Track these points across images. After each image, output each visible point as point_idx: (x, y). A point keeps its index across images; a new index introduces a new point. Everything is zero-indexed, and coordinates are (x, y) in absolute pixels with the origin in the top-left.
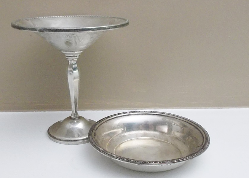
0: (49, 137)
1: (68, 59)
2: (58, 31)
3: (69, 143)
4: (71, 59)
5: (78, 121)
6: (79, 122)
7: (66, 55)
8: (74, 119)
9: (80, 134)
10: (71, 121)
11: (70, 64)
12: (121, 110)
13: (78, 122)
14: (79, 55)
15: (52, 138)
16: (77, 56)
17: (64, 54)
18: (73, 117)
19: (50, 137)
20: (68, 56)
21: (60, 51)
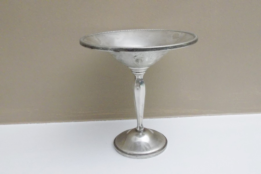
0: (116, 150)
1: (135, 74)
2: (135, 50)
3: (139, 157)
4: (138, 74)
5: (144, 133)
6: (145, 135)
7: (133, 71)
8: (140, 132)
9: (147, 147)
10: (136, 133)
11: (137, 79)
12: (177, 117)
13: (143, 135)
14: (145, 70)
15: (120, 152)
16: (144, 72)
17: (131, 70)
18: (138, 129)
19: (118, 151)
20: (136, 71)
21: (128, 67)
